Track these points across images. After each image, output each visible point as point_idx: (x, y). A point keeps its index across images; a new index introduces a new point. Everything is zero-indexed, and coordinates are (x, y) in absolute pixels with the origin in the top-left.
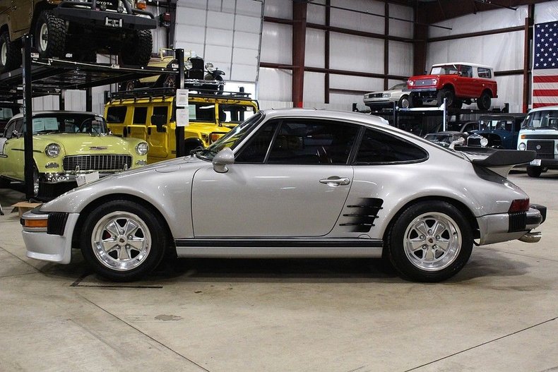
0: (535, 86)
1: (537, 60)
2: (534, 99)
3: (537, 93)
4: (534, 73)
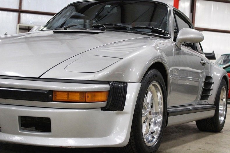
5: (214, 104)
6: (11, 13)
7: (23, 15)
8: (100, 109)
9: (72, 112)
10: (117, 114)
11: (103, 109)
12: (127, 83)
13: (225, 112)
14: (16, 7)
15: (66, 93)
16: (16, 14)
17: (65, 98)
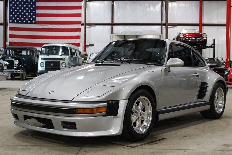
0: (9, 32)
1: (11, 18)
2: (9, 40)
3: (11, 36)
4: (9, 25)
5: (209, 101)
6: (106, 26)
7: (114, 27)
8: (103, 116)
9: (86, 119)
10: (114, 118)
11: (104, 116)
12: (119, 100)
13: (223, 106)
14: (110, 22)
15: (83, 109)
16: (110, 27)
17: (82, 112)
